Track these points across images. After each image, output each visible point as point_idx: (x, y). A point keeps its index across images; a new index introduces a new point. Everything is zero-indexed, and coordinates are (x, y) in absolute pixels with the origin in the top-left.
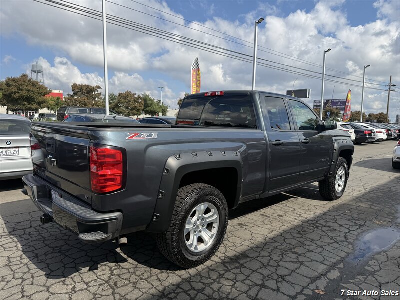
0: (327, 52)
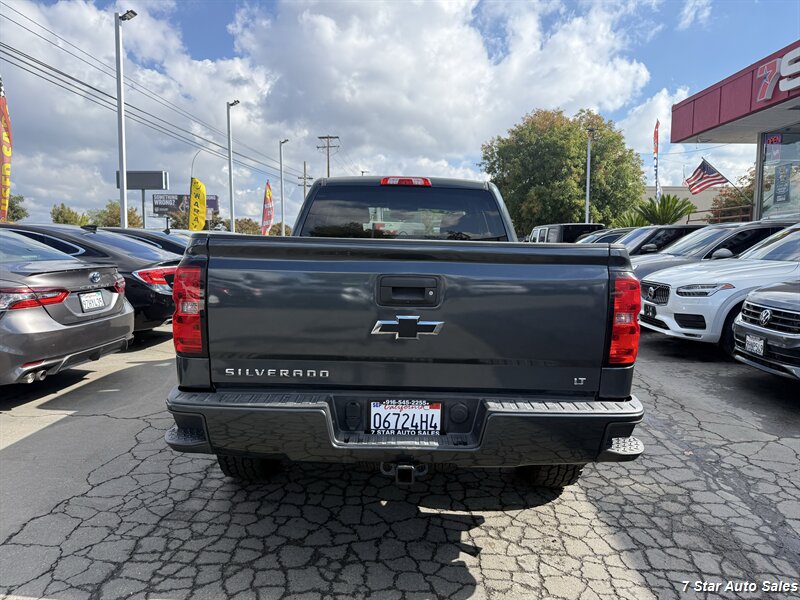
0: (232, 105)
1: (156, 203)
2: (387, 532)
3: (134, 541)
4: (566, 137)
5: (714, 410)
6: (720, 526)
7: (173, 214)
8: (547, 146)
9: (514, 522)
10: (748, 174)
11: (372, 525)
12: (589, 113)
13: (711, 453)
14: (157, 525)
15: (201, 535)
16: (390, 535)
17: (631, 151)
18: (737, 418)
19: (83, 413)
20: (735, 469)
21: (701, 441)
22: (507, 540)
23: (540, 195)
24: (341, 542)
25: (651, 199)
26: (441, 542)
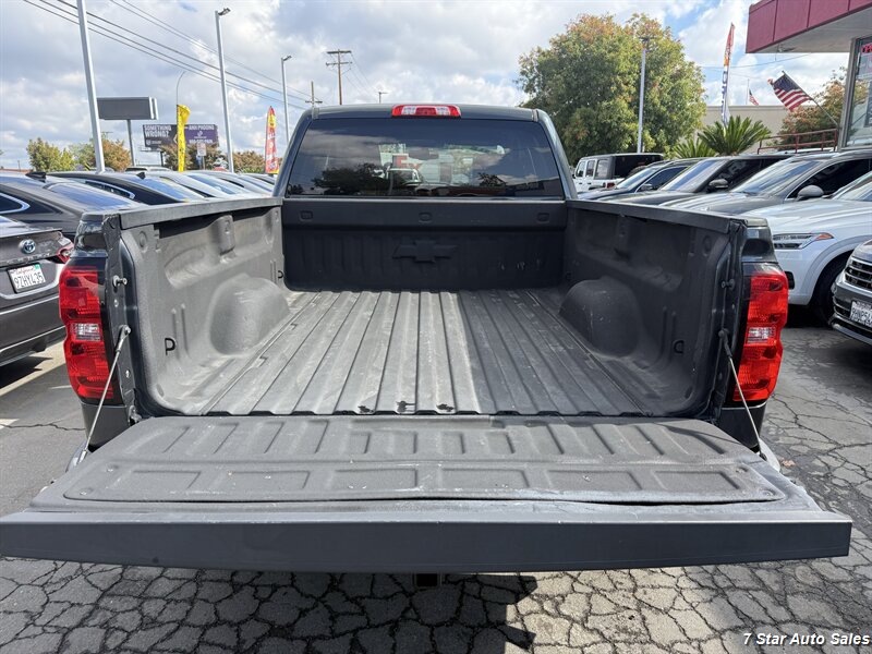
0: (221, 14)
1: (147, 135)
2: (407, 609)
3: (60, 636)
4: (615, 49)
5: (810, 397)
6: (846, 582)
7: (166, 148)
8: (596, 60)
9: (578, 587)
10: (824, 89)
11: (387, 598)
12: (644, 18)
13: (817, 462)
14: (96, 606)
15: (154, 621)
16: (411, 614)
17: (691, 64)
18: (842, 409)
19: (24, 423)
20: (851, 486)
21: (801, 444)
22: (568, 618)
23: (586, 118)
24: (343, 630)
25: (717, 123)
26: (480, 626)
